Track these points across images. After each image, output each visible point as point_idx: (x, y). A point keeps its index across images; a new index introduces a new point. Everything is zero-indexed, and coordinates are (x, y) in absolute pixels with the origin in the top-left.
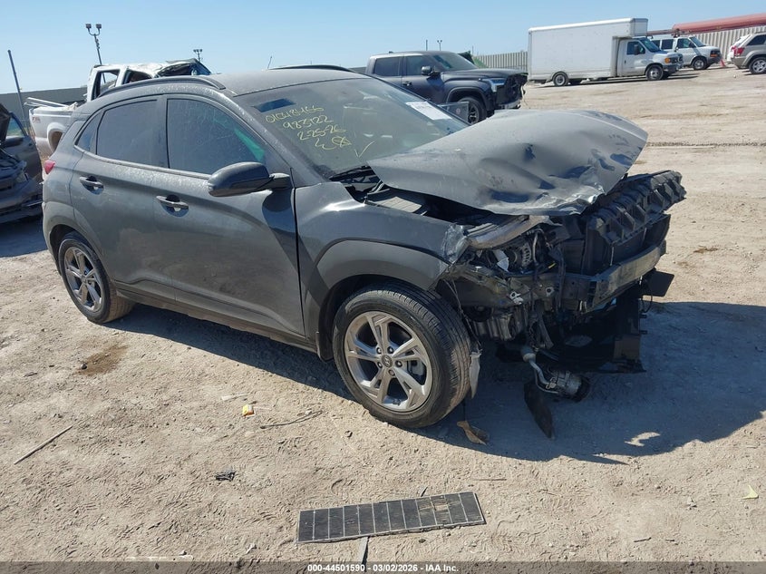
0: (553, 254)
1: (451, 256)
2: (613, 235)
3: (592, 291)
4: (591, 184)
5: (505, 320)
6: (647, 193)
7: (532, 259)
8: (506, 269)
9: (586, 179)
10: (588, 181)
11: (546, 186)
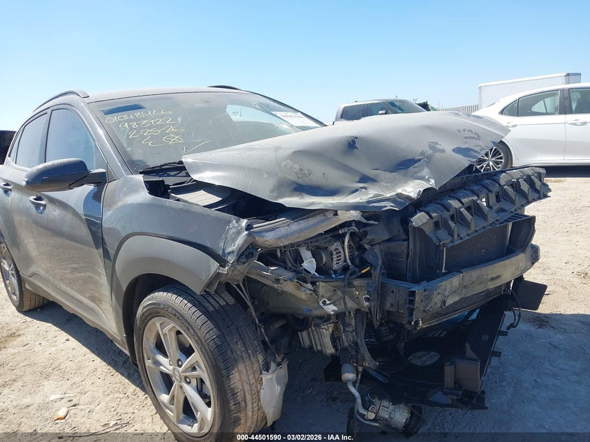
0: (369, 257)
1: (229, 253)
2: (442, 234)
3: (412, 302)
4: (422, 178)
5: (327, 331)
6: (496, 189)
7: (345, 261)
8: (313, 272)
9: (416, 172)
10: (419, 174)
11: (365, 179)
